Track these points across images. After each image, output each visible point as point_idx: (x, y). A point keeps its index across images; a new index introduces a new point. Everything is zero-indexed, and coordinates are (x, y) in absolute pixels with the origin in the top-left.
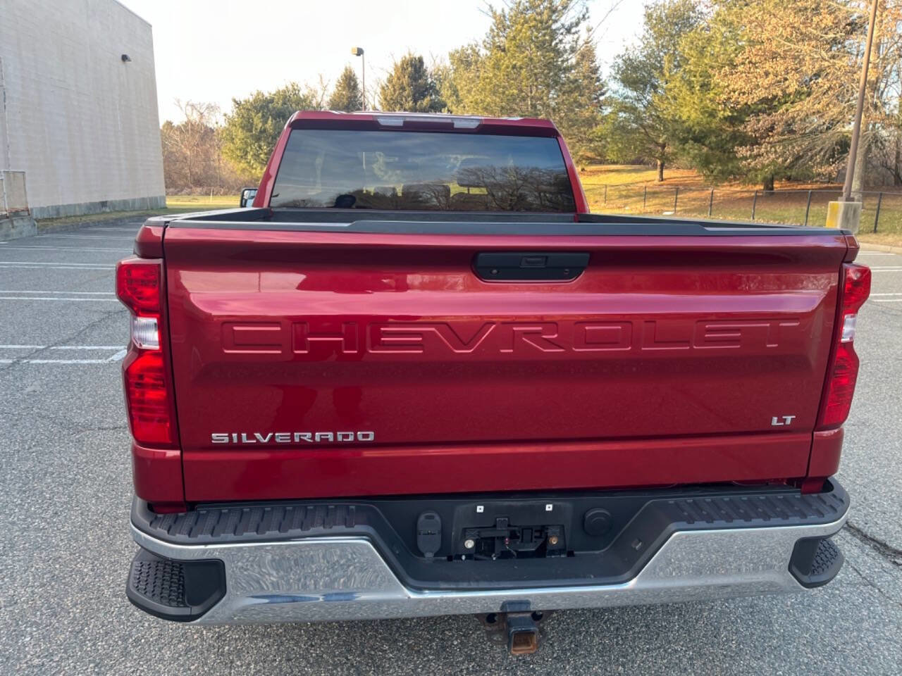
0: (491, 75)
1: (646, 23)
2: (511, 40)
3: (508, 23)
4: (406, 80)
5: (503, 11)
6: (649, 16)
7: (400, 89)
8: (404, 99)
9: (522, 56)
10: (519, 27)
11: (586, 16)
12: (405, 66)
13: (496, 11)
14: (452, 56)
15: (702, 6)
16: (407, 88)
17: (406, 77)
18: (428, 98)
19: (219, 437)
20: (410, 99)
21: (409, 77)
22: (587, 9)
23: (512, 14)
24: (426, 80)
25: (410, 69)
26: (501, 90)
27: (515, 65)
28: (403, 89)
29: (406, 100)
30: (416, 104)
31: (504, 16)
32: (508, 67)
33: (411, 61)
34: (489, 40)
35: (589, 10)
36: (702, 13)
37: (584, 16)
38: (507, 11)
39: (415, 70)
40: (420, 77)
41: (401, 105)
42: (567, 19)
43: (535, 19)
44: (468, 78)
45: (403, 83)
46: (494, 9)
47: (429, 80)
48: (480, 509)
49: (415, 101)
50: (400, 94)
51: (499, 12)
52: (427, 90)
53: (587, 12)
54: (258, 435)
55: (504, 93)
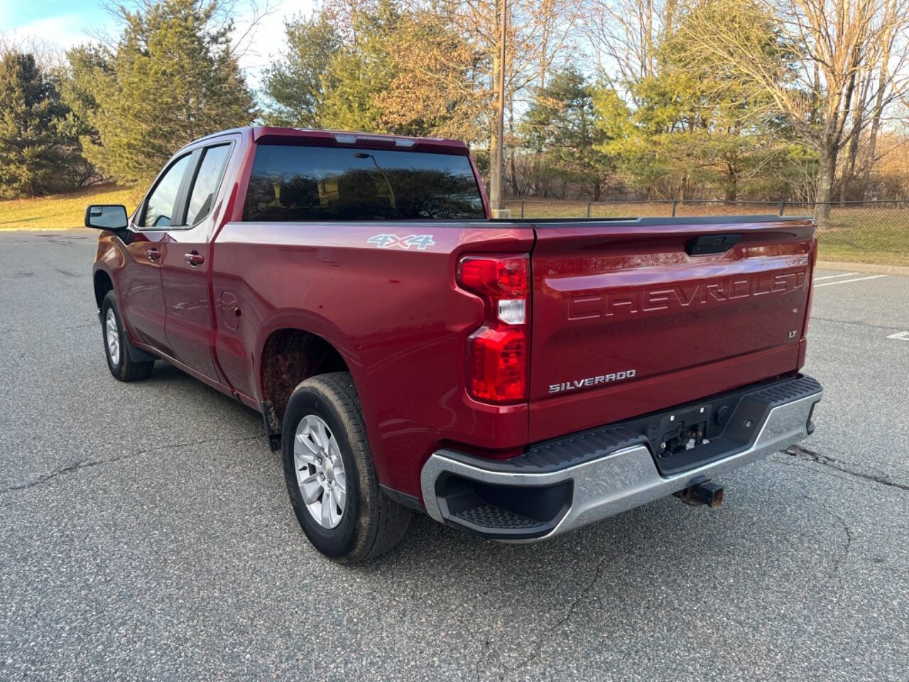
0: (136, 80)
1: (289, 41)
2: (156, 44)
3: (145, 26)
4: (14, 80)
5: (138, 13)
6: (291, 34)
7: (6, 90)
8: (14, 101)
9: (171, 62)
10: (163, 32)
11: (232, 28)
12: (11, 64)
13: (129, 12)
14: (70, 56)
15: (339, 30)
16: (16, 89)
17: (14, 76)
18: (47, 101)
19: (554, 388)
20: (22, 101)
21: (17, 76)
22: (232, 20)
23: (150, 17)
24: (41, 80)
25: (18, 67)
26: (151, 97)
27: (165, 71)
28: (11, 90)
29: (17, 103)
30: (31, 107)
31: (140, 19)
32: (157, 73)
33: (19, 58)
34: (126, 43)
35: (234, 21)
36: (339, 36)
37: (230, 26)
38: (142, 13)
39: (25, 69)
40: (32, 77)
41: (11, 108)
42: (211, 27)
43: (180, 25)
44: (105, 82)
45: (10, 83)
46: (127, 11)
47: (44, 82)
48: (672, 418)
49: (28, 104)
50: (7, 95)
51: (133, 13)
52: (43, 92)
53: (233, 23)
54: (576, 382)
55: (155, 100)
